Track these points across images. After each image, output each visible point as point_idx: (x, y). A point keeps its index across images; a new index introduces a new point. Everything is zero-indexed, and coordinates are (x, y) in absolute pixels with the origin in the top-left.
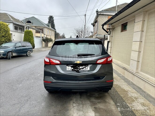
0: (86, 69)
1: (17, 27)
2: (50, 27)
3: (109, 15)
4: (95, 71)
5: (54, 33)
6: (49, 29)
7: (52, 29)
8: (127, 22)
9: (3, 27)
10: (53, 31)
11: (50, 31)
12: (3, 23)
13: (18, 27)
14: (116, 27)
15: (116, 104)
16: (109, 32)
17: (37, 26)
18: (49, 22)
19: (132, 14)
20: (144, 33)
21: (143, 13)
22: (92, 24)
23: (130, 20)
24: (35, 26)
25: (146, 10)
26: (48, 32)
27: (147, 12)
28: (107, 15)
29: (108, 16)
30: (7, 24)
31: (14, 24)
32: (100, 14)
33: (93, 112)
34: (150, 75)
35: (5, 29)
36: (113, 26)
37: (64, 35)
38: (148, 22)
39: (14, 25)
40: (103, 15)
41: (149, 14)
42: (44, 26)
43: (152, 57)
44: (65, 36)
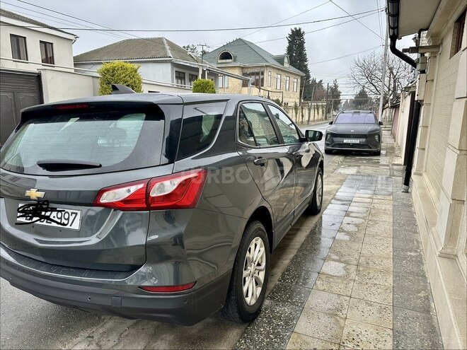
0: (68, 227)
1: (184, 73)
2: (287, 65)
4: (93, 240)
5: (299, 81)
6: (281, 73)
7: (293, 69)
9: (124, 75)
10: (297, 77)
11: (284, 77)
12: (125, 64)
13: (187, 73)
16: (418, 62)
17: (247, 65)
18: (290, 50)
24: (242, 65)
26: (279, 81)
30: (136, 66)
31: (175, 65)
35: (127, 82)
37: (336, 86)
39: (175, 69)
42: (264, 64)
44: (339, 89)
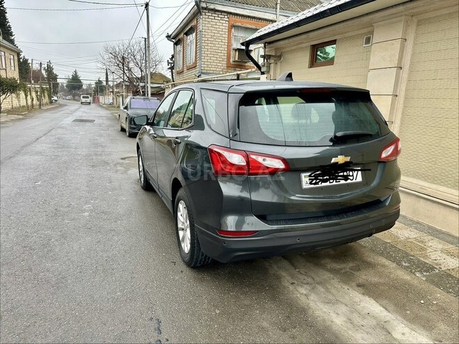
0: (354, 180)
2: (0, 38)
3: (231, 13)
7: (6, 43)
8: (335, 40)
14: (289, 51)
15: (399, 264)
16: (264, 66)
19: (363, 18)
20: (405, 74)
21: (403, 18)
22: (168, 37)
23: (347, 35)
25: (415, 11)
27: (414, 18)
28: (225, 12)
29: (228, 18)
32: (206, 9)
33: (368, 299)
34: (425, 180)
36: (277, 49)
37: (50, 67)
38: (415, 44)
40: (215, 11)
41: (419, 24)
43: (430, 134)
